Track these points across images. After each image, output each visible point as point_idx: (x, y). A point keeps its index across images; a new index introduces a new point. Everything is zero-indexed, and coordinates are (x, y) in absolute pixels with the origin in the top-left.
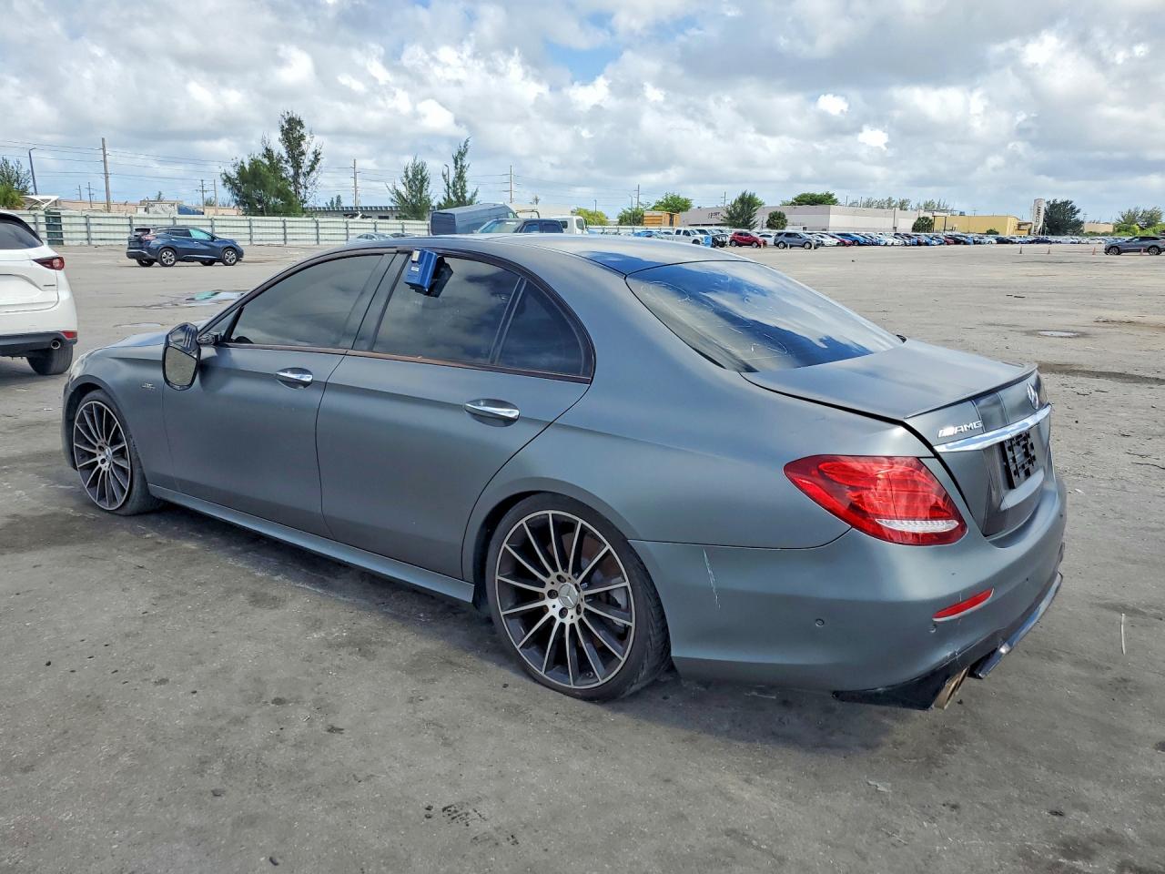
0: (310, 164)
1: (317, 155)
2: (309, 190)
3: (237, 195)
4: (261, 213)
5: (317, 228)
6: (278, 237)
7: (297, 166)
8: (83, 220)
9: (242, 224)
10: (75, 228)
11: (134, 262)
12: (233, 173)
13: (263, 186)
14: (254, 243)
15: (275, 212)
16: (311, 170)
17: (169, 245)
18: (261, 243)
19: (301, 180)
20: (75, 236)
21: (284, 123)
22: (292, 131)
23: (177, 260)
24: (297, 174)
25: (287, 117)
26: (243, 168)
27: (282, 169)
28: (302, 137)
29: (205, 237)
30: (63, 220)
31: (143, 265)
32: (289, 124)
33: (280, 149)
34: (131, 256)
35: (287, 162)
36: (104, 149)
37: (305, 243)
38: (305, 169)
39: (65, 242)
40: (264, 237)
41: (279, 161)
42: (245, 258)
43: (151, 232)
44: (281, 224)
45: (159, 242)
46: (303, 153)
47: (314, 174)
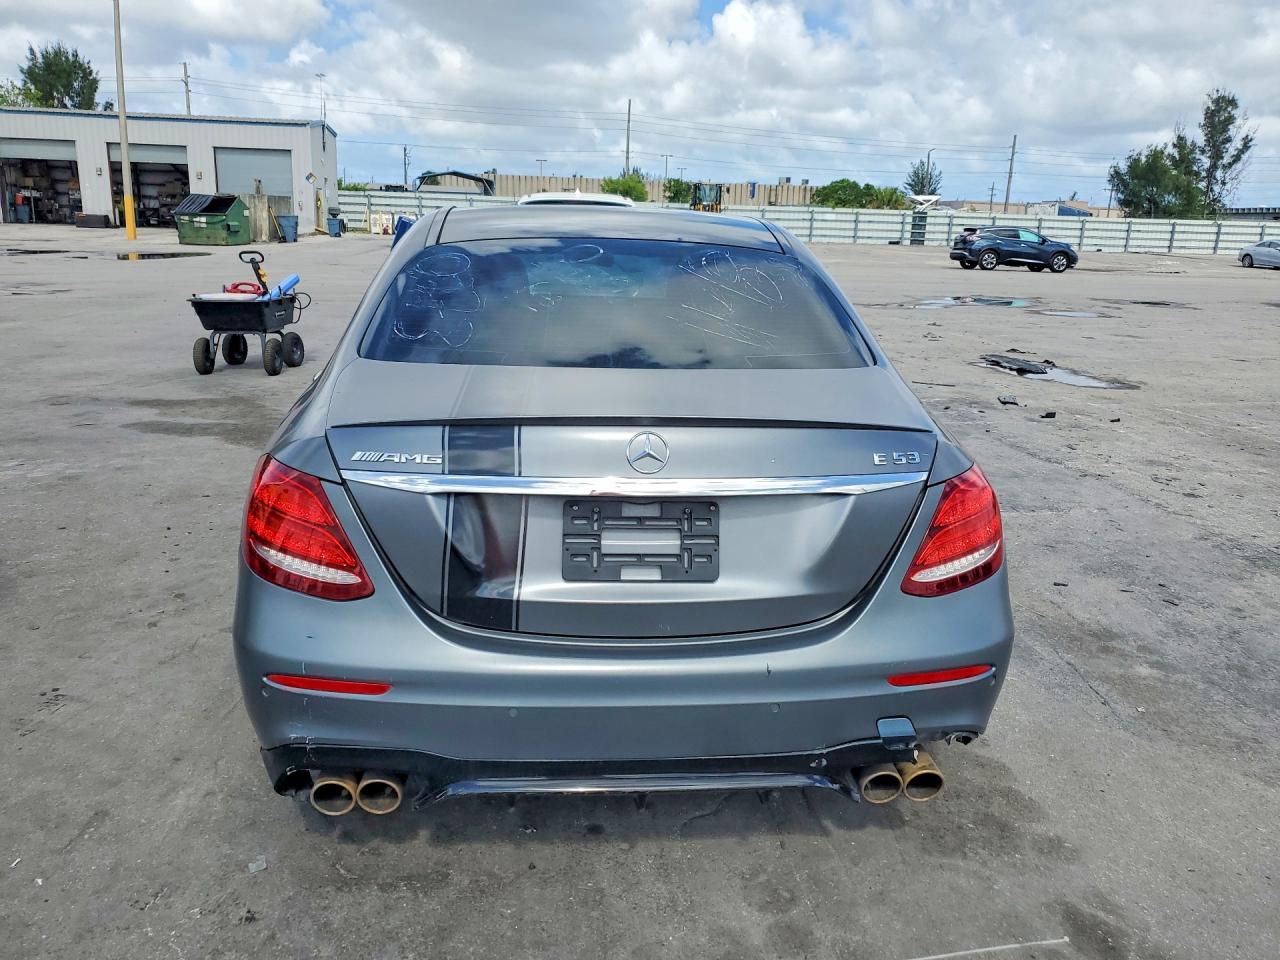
0: (1235, 153)
1: (1247, 143)
2: (1228, 186)
3: (1122, 193)
4: (1148, 214)
5: (1218, 234)
6: (1162, 243)
7: (1217, 156)
8: (947, 221)
9: (1119, 227)
10: (938, 228)
11: (957, 263)
12: (1123, 166)
13: (1157, 183)
14: (1130, 249)
15: (1167, 213)
16: (1235, 162)
17: (993, 247)
18: (1138, 250)
19: (1219, 174)
20: (936, 236)
21: (1210, 104)
22: (1219, 115)
23: (998, 263)
24: (1214, 167)
25: (1215, 96)
26: (1137, 161)
27: (1195, 161)
28: (1231, 120)
29: (1036, 239)
30: (929, 220)
31: (965, 267)
32: (1217, 105)
33: (1197, 136)
34: (954, 257)
35: (1203, 152)
36: (1014, 147)
37: (1196, 251)
38: (1226, 160)
39: (925, 243)
40: (1144, 243)
41: (1192, 151)
42: (1078, 265)
43: (978, 232)
44: (1170, 228)
45: (984, 243)
46: (1229, 140)
47: (1238, 166)
